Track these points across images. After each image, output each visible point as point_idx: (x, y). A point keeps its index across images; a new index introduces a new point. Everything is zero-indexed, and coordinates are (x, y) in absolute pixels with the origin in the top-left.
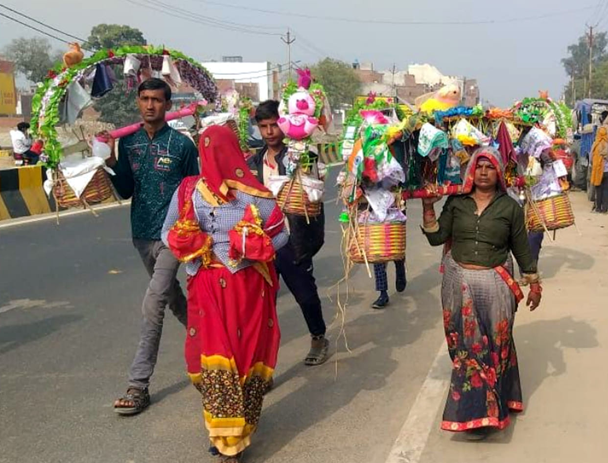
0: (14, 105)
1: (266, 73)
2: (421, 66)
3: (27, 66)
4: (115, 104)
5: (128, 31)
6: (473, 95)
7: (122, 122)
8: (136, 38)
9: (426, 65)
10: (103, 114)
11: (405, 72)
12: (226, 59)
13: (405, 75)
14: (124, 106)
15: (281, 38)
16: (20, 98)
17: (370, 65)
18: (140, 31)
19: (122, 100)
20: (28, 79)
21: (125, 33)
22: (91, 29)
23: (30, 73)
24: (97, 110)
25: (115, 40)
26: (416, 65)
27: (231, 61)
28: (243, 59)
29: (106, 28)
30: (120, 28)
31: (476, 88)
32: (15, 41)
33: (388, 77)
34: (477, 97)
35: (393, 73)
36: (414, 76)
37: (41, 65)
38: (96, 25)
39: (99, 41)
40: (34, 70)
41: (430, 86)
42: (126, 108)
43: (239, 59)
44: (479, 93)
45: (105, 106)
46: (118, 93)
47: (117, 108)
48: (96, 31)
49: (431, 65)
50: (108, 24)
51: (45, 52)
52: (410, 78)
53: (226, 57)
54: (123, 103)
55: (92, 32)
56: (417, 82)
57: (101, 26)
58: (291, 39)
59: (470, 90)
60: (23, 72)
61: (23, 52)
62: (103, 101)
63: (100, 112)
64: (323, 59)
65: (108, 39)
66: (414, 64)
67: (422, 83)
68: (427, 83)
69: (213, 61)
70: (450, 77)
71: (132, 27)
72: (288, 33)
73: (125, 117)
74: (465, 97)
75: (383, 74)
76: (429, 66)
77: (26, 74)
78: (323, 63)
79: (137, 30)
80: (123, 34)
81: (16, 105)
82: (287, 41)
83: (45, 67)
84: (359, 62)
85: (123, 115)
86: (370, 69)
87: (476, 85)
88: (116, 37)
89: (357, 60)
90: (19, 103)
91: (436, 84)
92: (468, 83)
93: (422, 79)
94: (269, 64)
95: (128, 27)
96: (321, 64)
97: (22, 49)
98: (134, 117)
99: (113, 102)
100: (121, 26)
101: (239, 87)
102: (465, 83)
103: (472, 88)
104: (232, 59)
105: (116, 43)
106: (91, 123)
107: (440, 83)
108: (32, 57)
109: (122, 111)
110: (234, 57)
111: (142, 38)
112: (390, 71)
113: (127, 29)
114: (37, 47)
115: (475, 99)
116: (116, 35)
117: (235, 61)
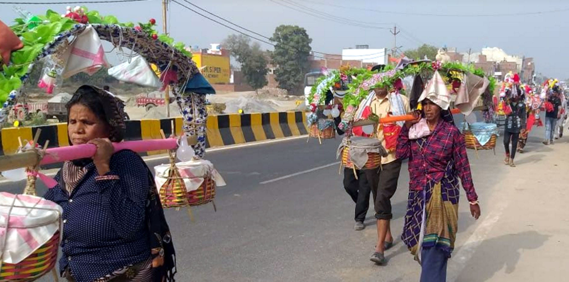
0: (229, 76)
1: (384, 54)
2: (491, 49)
3: (236, 52)
4: (287, 77)
5: (297, 30)
6: (529, 69)
7: (291, 88)
8: (302, 34)
9: (495, 48)
10: (280, 84)
11: (479, 54)
12: (358, 47)
13: (479, 56)
14: (293, 78)
15: (391, 31)
16: (233, 72)
17: (455, 49)
18: (305, 29)
19: (292, 74)
20: (237, 60)
21: (296, 31)
22: (275, 29)
23: (238, 57)
24: (277, 80)
25: (290, 35)
26: (488, 48)
27: (361, 48)
28: (369, 47)
29: (284, 27)
30: (292, 27)
31: (531, 64)
32: (229, 37)
33: (466, 57)
34: (532, 70)
35: (469, 54)
36: (485, 56)
37: (244, 52)
38: (278, 26)
39: (280, 36)
40: (240, 55)
41: (497, 63)
42: (294, 79)
43: (367, 47)
44: (534, 67)
45: (281, 78)
46: (290, 69)
47: (289, 79)
48: (278, 29)
49: (499, 48)
50: (286, 25)
51: (247, 43)
52: (483, 58)
53: (358, 46)
54: (293, 76)
55: (276, 30)
56: (488, 60)
57: (281, 26)
58: (397, 32)
59: (528, 66)
60: (233, 56)
61: (234, 43)
62: (281, 75)
63: (278, 82)
64: (421, 45)
65: (285, 35)
66: (486, 47)
67: (491, 60)
68: (495, 61)
69: (350, 48)
70: (513, 56)
71: (300, 27)
72: (395, 28)
73: (294, 85)
74: (524, 70)
75: (463, 55)
76: (497, 49)
77: (235, 57)
78: (421, 49)
79: (303, 28)
80: (294, 32)
81: (230, 77)
82: (394, 33)
83: (247, 53)
84: (447, 47)
85: (292, 84)
86: (454, 51)
87: (532, 62)
88: (290, 33)
89: (445, 46)
90: (232, 76)
91: (502, 61)
92: (526, 61)
93: (492, 58)
94: (386, 49)
95: (297, 27)
96: (420, 49)
97: (233, 42)
98: (299, 86)
99: (287, 76)
100: (294, 26)
101: (365, 66)
102: (523, 60)
103: (529, 64)
104: (362, 47)
105: (290, 37)
106: (273, 88)
107: (504, 61)
108: (239, 47)
109: (292, 81)
110: (363, 46)
111: (306, 34)
112: (467, 52)
113: (297, 28)
114: (243, 40)
115: (531, 73)
116: (290, 32)
117: (363, 48)
